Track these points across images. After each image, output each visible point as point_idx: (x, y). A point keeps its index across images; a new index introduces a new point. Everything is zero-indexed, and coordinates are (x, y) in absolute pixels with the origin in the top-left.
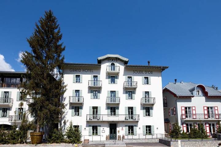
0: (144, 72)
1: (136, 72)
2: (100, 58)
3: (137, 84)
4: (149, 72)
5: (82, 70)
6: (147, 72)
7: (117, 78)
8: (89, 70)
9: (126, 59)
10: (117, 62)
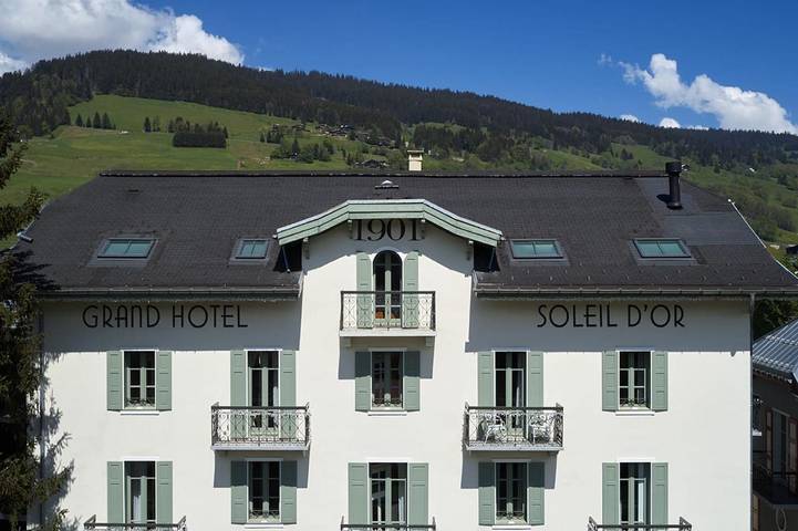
0: (619, 317)
1: (559, 317)
2: (288, 233)
3: (559, 420)
4: (661, 317)
5: (166, 319)
6: (646, 316)
7: (415, 372)
8: (220, 312)
9: (489, 235)
10: (420, 243)
